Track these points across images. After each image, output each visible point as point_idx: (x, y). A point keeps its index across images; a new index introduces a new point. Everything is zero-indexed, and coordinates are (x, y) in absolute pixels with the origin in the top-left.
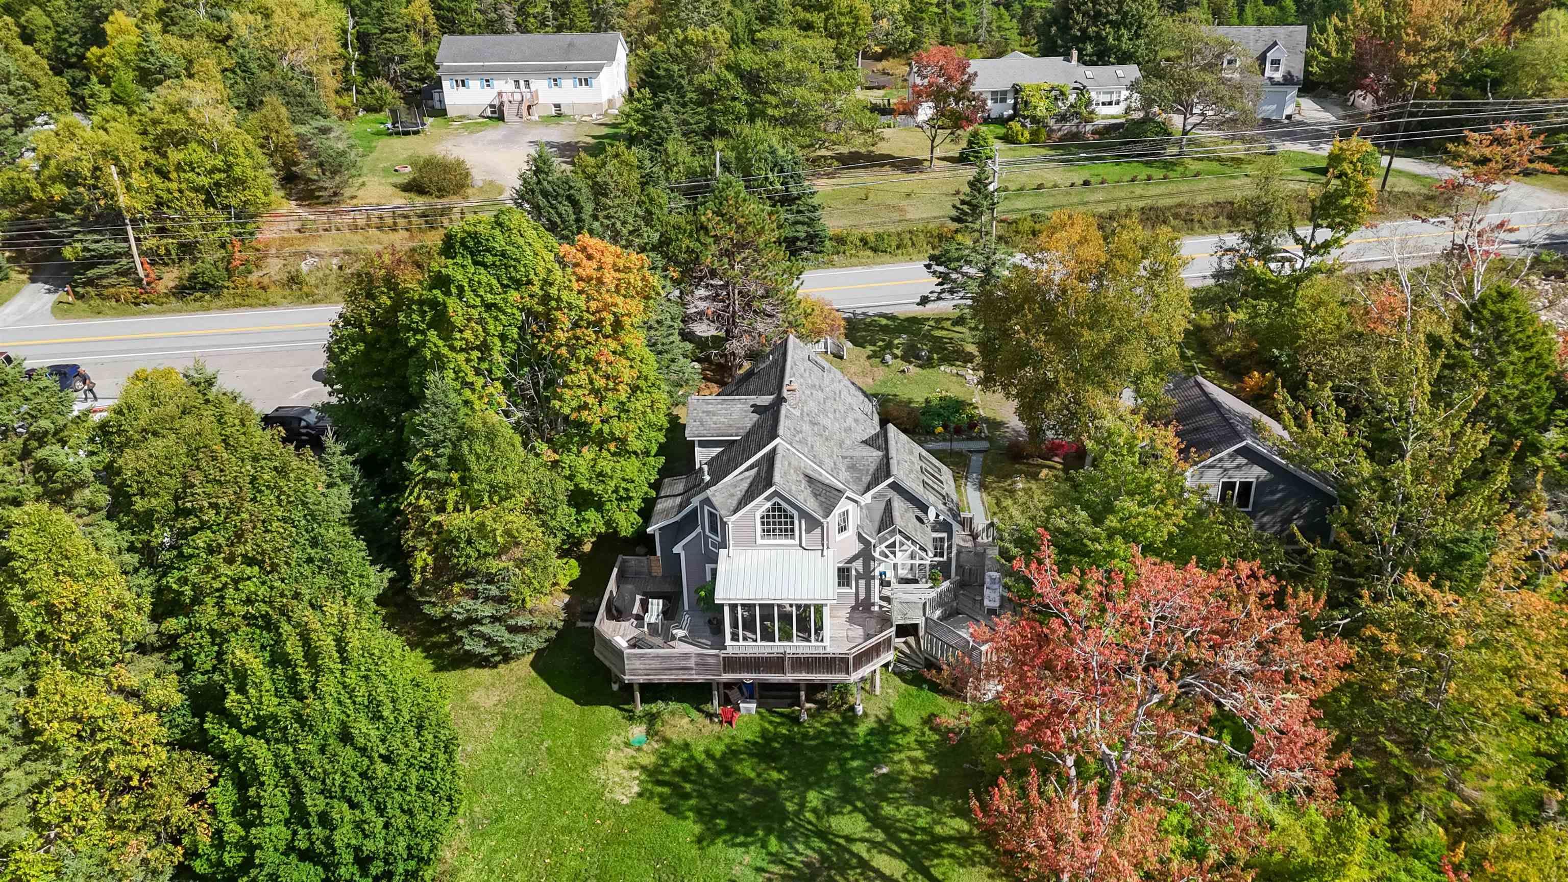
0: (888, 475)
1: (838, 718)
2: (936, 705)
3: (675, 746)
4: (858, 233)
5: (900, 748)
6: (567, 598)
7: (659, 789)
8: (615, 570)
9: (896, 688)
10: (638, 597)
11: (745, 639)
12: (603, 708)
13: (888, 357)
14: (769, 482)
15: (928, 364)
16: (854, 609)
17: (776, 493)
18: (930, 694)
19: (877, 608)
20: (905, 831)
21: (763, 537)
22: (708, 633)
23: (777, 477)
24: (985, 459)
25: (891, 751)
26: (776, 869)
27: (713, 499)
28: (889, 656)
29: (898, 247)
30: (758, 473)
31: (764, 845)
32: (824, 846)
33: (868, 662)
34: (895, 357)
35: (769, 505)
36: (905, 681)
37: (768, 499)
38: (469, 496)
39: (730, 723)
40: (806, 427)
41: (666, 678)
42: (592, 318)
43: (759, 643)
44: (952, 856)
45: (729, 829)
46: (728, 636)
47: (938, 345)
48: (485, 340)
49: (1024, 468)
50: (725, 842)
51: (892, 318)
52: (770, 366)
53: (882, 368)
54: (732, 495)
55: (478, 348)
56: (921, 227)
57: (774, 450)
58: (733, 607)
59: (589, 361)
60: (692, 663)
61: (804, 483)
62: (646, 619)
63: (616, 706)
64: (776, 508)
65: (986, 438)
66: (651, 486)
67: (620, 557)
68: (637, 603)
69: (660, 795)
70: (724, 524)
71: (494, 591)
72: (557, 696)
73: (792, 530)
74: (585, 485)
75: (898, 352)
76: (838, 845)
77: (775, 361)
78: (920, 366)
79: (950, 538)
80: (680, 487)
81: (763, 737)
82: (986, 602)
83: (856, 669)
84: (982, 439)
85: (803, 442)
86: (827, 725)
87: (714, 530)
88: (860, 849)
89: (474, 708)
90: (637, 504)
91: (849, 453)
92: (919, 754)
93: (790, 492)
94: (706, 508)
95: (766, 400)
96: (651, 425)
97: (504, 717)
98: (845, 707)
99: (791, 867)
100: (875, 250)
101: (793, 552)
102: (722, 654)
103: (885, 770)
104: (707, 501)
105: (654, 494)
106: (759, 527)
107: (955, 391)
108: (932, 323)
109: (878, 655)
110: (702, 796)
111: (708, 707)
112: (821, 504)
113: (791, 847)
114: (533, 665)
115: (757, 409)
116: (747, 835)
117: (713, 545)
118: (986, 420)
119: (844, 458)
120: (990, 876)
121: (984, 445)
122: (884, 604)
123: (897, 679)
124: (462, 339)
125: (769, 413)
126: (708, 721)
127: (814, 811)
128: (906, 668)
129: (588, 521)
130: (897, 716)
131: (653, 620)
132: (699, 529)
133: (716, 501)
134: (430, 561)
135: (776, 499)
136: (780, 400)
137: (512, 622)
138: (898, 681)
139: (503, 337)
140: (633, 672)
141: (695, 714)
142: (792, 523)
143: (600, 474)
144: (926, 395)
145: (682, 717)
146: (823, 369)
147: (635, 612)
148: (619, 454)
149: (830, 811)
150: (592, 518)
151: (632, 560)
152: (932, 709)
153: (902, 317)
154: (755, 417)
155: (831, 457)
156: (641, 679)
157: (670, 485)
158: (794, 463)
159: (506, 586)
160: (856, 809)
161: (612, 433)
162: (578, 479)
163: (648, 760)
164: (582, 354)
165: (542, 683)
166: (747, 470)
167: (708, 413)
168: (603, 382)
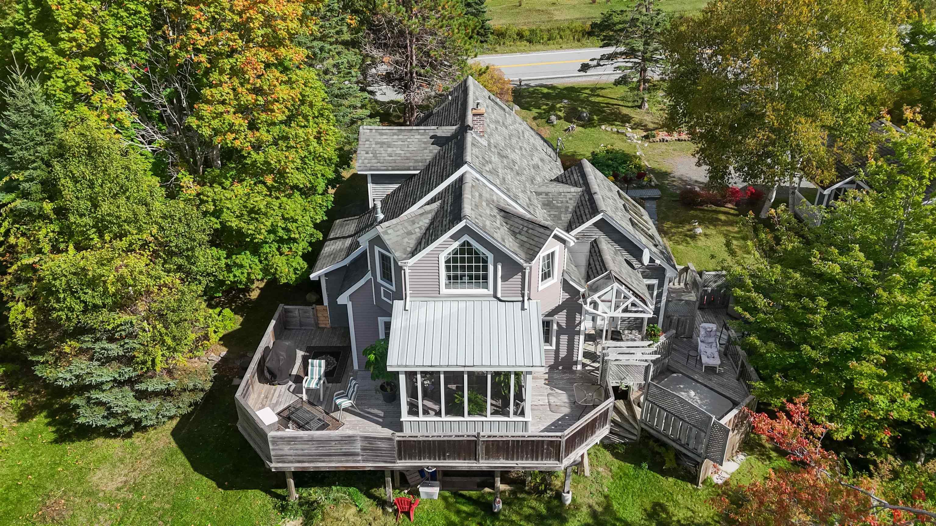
0: (595, 211)
1: (542, 509)
2: (660, 490)
4: (515, 29)
6: (224, 351)
8: (273, 322)
9: (607, 466)
10: (300, 354)
11: (426, 412)
12: (250, 492)
13: (553, 118)
14: (457, 216)
15: (588, 123)
16: (552, 368)
17: (466, 230)
18: (651, 474)
19: (579, 367)
21: (447, 286)
22: (381, 401)
23: (467, 209)
24: (658, 206)
27: (385, 238)
28: (603, 432)
29: (549, 40)
30: (442, 207)
33: (581, 442)
34: (559, 118)
35: (456, 245)
36: (616, 455)
37: (455, 237)
38: (71, 235)
39: (408, 514)
40: (495, 159)
41: (323, 465)
42: (237, 18)
43: (444, 418)
46: (404, 408)
47: (597, 109)
48: (102, 43)
49: (698, 213)
51: (552, 87)
52: (450, 104)
53: (547, 127)
54: (409, 233)
55: (92, 52)
56: (566, 24)
57: (461, 179)
58: (411, 376)
59: (235, 72)
60: (358, 447)
61: (499, 220)
62: (305, 385)
63: (267, 491)
64: (465, 248)
65: (656, 186)
66: (317, 226)
67: (281, 307)
68: (299, 362)
70: (399, 269)
71: (115, 349)
72: (196, 476)
73: (485, 277)
74: (234, 223)
75: (561, 114)
77: (456, 99)
78: (583, 126)
79: (661, 285)
80: (351, 227)
82: (705, 360)
83: (568, 451)
84: (652, 187)
85: (494, 172)
87: (386, 276)
89: (90, 494)
90: (302, 246)
91: (543, 189)
93: (484, 229)
94: (377, 249)
95: (447, 131)
96: (318, 158)
97: (126, 505)
98: (549, 493)
100: (530, 41)
101: (486, 304)
102: (398, 436)
104: (378, 241)
105: (320, 236)
106: (443, 273)
107: (619, 145)
108: (587, 91)
109: (593, 433)
111: (380, 492)
112: (522, 245)
114: (175, 433)
115: (437, 140)
117: (387, 295)
118: (652, 171)
119: (538, 194)
121: (656, 193)
122: (587, 361)
123: (608, 453)
124: (71, 40)
125: (452, 144)
126: (379, 512)
128: (616, 440)
129: (241, 266)
130: (615, 506)
131: (313, 385)
132: (369, 276)
133: (389, 239)
134: (30, 313)
135: (466, 238)
136: (464, 129)
137: (141, 387)
138: (608, 456)
139: (125, 40)
140: (281, 459)
141: (365, 502)
142: (485, 268)
143: (252, 211)
144: (592, 150)
145: (347, 507)
146: (504, 110)
147: (294, 372)
148: (278, 189)
150: (246, 263)
151: (296, 310)
153: (561, 87)
154: (436, 149)
155: (524, 192)
156: (293, 467)
157: (341, 226)
158: (486, 195)
159: (131, 343)
161: (267, 163)
162: (226, 215)
164: (226, 63)
165: (181, 458)
166: (428, 203)
167: (382, 144)
168: (251, 98)
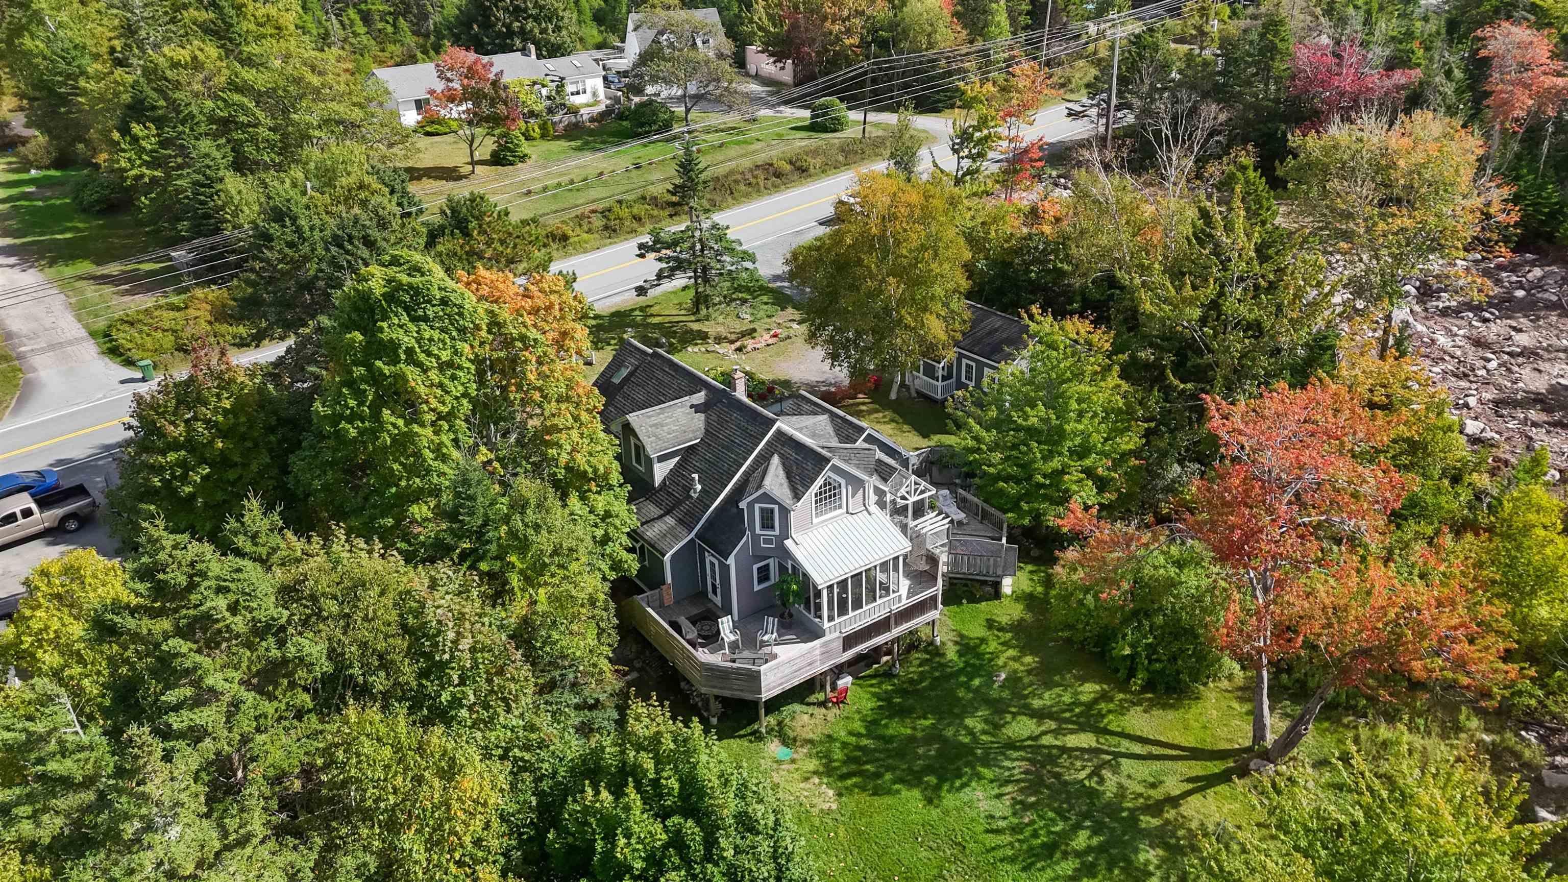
1: (926, 656)
2: (983, 612)
3: (821, 742)
5: (995, 655)
7: (849, 782)
18: (973, 605)
20: (1064, 711)
25: (991, 660)
26: (1009, 788)
31: (980, 777)
32: (1022, 753)
41: (797, 680)
44: (1110, 711)
45: (942, 780)
50: (949, 791)
69: (855, 785)
76: (1030, 746)
81: (879, 699)
86: (920, 665)
88: (1047, 740)
92: (1011, 652)
98: (923, 644)
99: (1018, 781)
103: (1003, 676)
110: (888, 769)
111: (813, 700)
113: (1001, 767)
116: (959, 776)
120: (1145, 711)
126: (823, 710)
127: (984, 732)
130: (965, 633)
140: (769, 687)
141: (808, 709)
145: (800, 715)
149: (997, 727)
152: (984, 616)
156: (776, 691)
160: (1014, 715)
163: (812, 764)
